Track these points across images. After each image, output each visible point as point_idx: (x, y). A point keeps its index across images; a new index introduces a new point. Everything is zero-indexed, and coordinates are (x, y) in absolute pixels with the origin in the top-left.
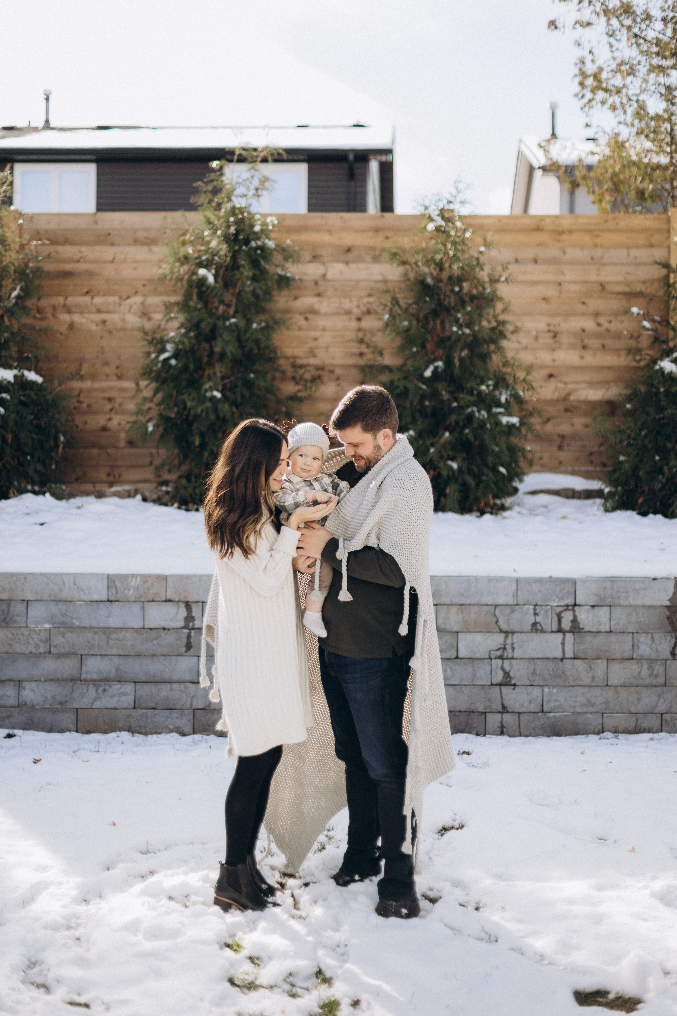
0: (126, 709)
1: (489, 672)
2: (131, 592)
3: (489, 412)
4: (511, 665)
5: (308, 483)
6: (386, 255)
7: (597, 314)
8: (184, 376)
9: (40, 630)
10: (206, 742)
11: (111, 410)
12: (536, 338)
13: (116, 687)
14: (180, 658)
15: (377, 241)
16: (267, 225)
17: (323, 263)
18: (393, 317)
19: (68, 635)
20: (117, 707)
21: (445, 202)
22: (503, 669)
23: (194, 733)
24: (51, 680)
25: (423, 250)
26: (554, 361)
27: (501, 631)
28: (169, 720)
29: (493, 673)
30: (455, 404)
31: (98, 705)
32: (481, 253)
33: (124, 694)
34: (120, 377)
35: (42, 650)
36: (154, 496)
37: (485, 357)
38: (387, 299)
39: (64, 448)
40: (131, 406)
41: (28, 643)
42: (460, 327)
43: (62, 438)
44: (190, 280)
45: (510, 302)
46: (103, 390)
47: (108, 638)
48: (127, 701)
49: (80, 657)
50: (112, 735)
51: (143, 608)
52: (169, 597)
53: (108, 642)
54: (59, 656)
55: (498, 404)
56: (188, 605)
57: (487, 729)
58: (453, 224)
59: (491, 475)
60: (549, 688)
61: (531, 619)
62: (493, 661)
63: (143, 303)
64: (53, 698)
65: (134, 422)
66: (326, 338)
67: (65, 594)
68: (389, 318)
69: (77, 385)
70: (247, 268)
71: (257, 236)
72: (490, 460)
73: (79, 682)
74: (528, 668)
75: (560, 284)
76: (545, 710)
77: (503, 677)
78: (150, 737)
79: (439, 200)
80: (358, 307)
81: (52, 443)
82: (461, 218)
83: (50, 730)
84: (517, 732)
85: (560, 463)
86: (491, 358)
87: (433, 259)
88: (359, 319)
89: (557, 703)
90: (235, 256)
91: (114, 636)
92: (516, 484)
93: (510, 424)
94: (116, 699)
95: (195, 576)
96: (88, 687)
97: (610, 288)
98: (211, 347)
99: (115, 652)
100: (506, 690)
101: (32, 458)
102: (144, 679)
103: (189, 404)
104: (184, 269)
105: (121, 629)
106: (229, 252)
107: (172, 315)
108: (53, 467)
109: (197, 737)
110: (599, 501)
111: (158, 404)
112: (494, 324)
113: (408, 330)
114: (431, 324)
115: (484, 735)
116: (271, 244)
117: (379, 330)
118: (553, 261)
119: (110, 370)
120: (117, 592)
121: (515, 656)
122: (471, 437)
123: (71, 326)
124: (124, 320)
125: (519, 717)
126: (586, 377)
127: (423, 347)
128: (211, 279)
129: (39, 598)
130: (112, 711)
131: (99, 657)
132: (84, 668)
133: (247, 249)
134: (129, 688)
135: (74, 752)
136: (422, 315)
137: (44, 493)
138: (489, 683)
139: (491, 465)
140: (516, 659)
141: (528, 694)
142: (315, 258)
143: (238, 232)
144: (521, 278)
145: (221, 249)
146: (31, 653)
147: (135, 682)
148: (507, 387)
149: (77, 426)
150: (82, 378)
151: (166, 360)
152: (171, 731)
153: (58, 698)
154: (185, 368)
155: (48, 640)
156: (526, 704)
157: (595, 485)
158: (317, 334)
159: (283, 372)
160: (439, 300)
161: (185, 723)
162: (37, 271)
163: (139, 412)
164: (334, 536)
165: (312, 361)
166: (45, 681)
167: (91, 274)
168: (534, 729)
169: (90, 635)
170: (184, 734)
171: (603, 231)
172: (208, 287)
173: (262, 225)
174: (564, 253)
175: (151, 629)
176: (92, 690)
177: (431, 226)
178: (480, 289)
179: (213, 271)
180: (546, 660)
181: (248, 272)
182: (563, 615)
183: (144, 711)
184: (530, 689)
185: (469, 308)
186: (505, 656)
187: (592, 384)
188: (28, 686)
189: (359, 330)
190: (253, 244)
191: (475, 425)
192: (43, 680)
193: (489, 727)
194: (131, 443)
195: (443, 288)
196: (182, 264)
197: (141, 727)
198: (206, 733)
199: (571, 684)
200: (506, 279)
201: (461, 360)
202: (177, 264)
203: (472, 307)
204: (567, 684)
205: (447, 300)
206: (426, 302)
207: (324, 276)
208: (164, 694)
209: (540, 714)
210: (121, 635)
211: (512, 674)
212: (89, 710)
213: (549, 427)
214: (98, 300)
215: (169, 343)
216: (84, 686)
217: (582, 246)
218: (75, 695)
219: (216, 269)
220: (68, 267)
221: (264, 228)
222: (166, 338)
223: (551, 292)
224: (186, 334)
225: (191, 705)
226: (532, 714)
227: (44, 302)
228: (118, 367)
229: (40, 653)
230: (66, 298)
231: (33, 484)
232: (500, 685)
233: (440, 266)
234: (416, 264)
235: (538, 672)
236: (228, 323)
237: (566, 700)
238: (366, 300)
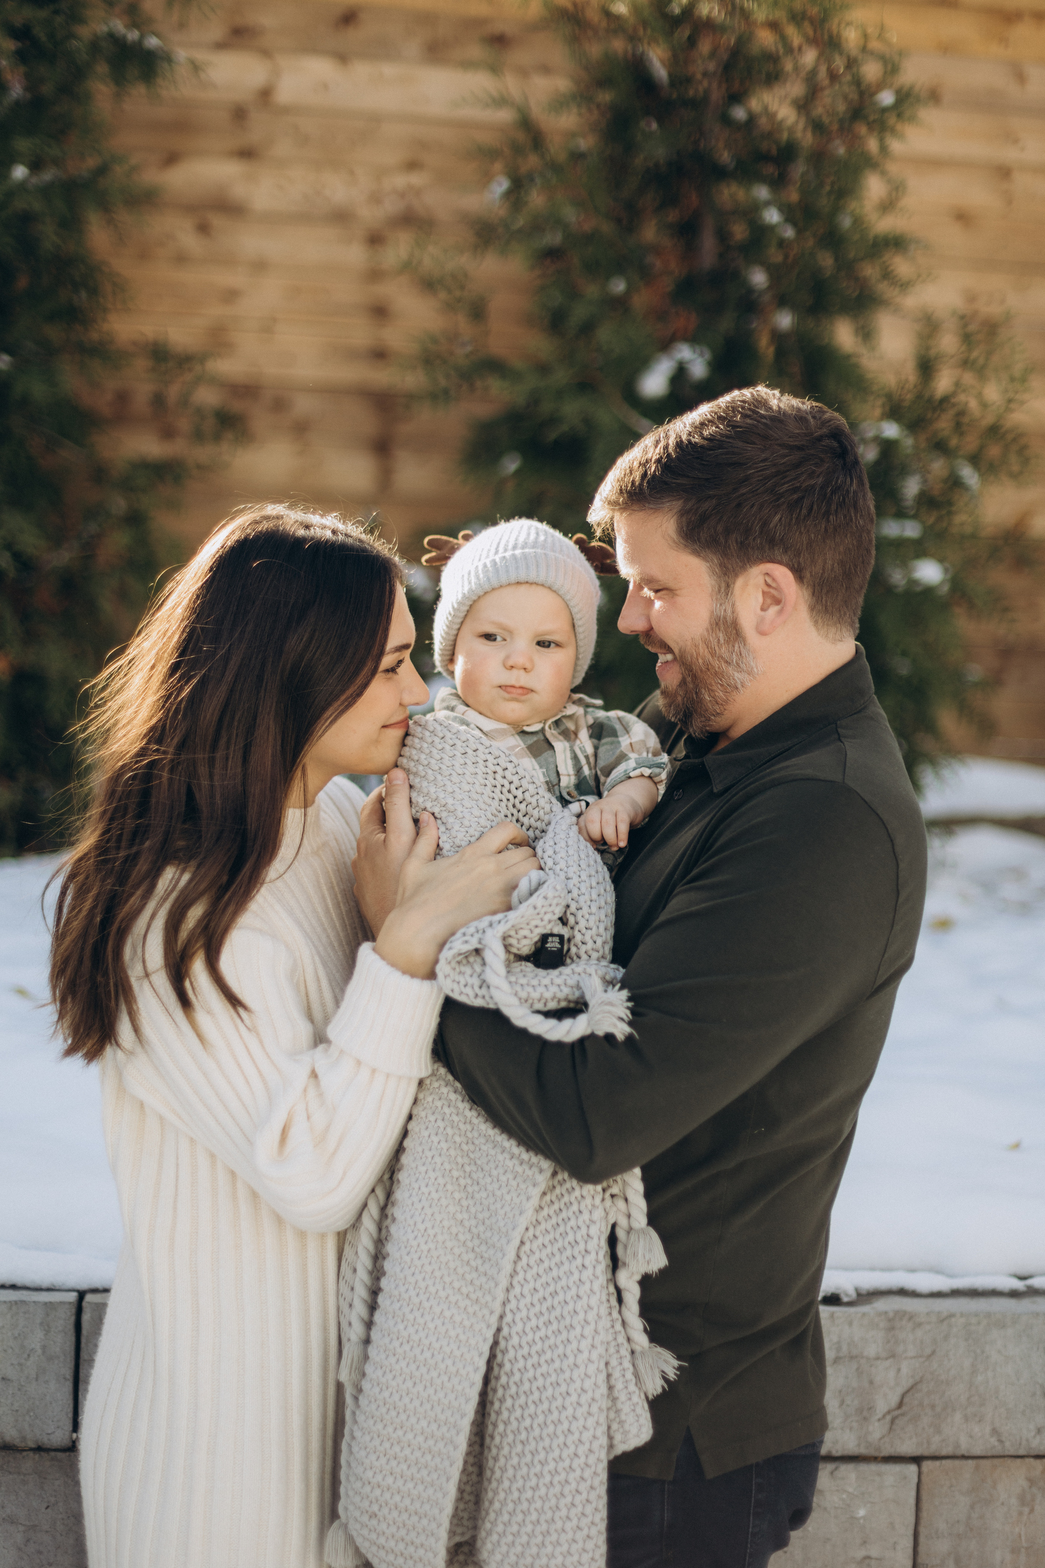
17: (266, 53)
18: (519, 190)
66: (263, 297)
75: (1007, 174)
80: (376, 201)
88: (375, 240)
158: (237, 279)
174: (1021, 77)
189: (373, 275)
201: (779, 340)
207: (265, 94)
223: (981, 196)
238: (400, 181)
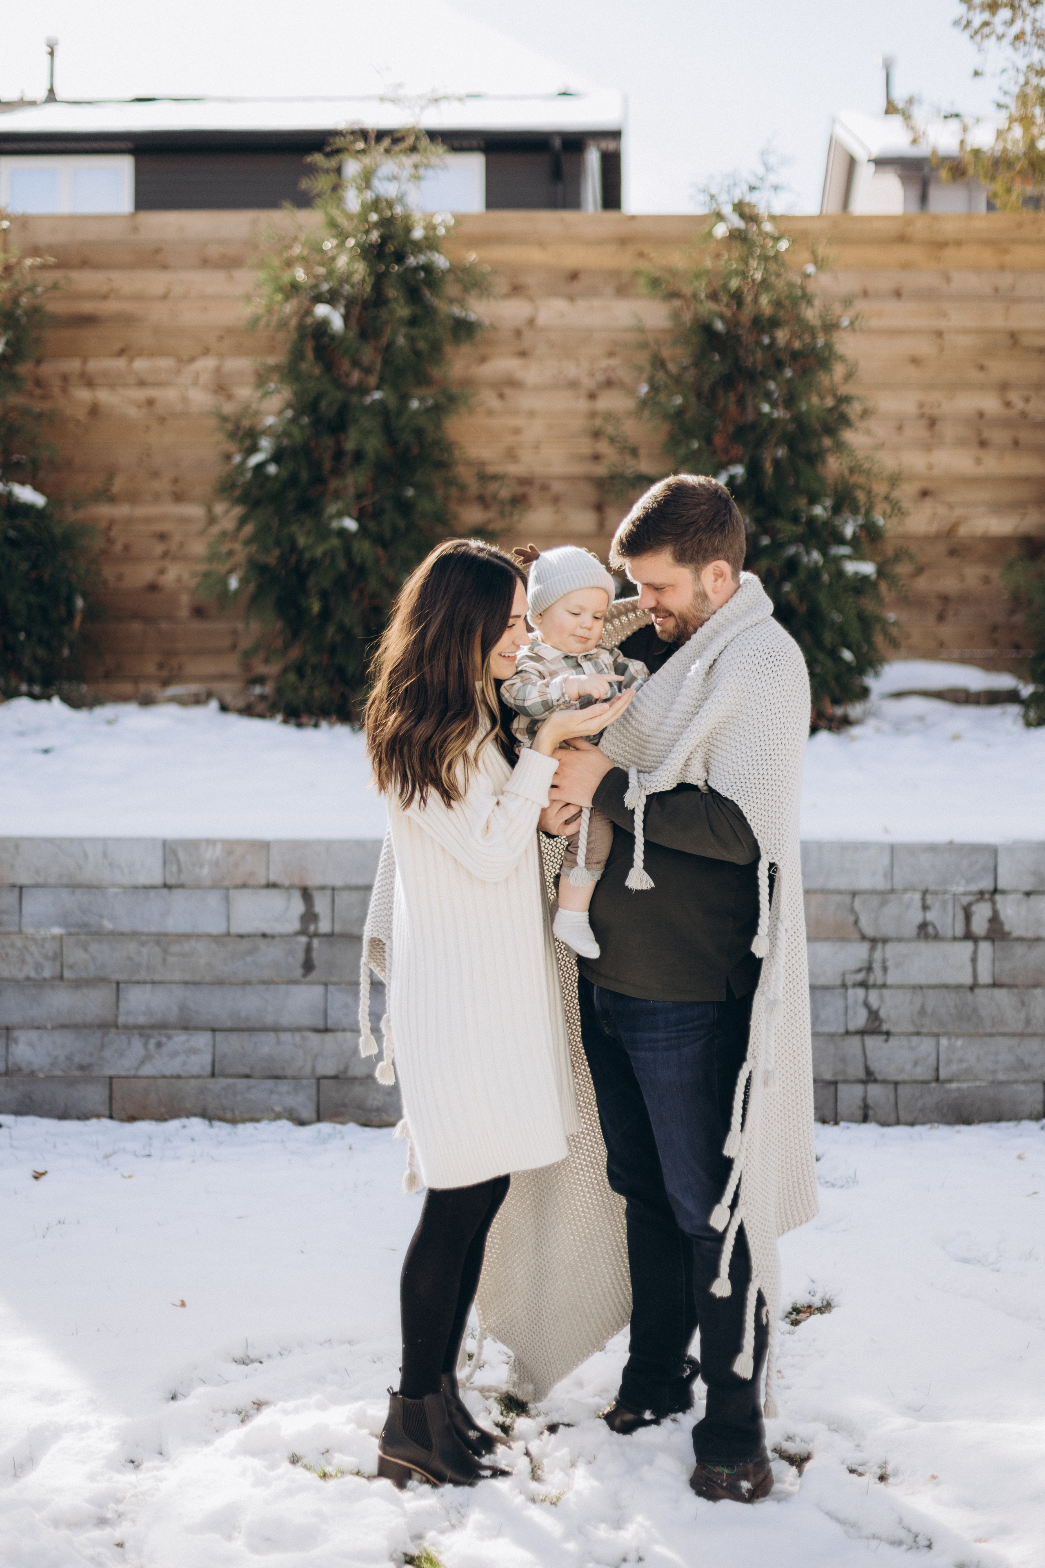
0: (198, 1077)
1: (841, 1010)
2: (205, 871)
3: (824, 553)
4: (881, 998)
5: (572, 662)
6: (642, 281)
7: (1004, 387)
8: (292, 494)
9: (44, 939)
10: (343, 1138)
11: (165, 555)
12: (900, 428)
13: (180, 1039)
14: (294, 989)
15: (625, 261)
16: (434, 228)
17: (531, 299)
18: (655, 388)
19: (94, 947)
20: (183, 1074)
21: (746, 188)
22: (866, 1004)
23: (319, 1119)
24: (63, 1027)
25: (707, 272)
26: (930, 467)
27: (864, 938)
28: (274, 1097)
29: (850, 1012)
30: (765, 541)
31: (148, 1070)
32: (807, 276)
33: (194, 1051)
34: (179, 497)
35: (47, 974)
36: (241, 703)
37: (814, 458)
38: (643, 358)
39: (83, 621)
40: (198, 548)
41: (23, 962)
42: (774, 405)
43: (80, 603)
44: (301, 327)
45: (856, 364)
46: (149, 520)
47: (165, 952)
48: (200, 1063)
49: (114, 985)
50: (173, 1125)
51: (227, 900)
52: (273, 878)
53: (164, 960)
54: (78, 984)
55: (841, 540)
56: (306, 894)
57: (839, 1110)
58: (759, 225)
59: (829, 664)
60: (949, 1039)
61: (917, 917)
62: (851, 992)
63: (218, 370)
64: (69, 1058)
65: (206, 575)
66: (535, 430)
67: (88, 874)
68: (648, 393)
69: (105, 511)
70: (402, 302)
71: (418, 247)
72: (828, 638)
73: (113, 1030)
74: (911, 1002)
75: (940, 334)
76: (943, 1075)
77: (868, 1020)
78: (241, 1127)
79: (735, 184)
80: (592, 375)
81: (63, 610)
82: (773, 218)
83: (63, 1116)
84: (893, 1118)
85: (942, 645)
86: (824, 462)
87: (725, 286)
88: (592, 396)
89: (964, 1065)
90: (379, 281)
91: (175, 948)
92: (869, 681)
93: (859, 577)
94: (179, 1060)
95: (319, 842)
96: (129, 1039)
97: (1026, 340)
98: (338, 443)
99: (177, 976)
100: (871, 1042)
101: (29, 635)
102: (229, 1024)
103: (301, 541)
104: (289, 308)
105: (187, 936)
106: (370, 275)
107: (272, 386)
108: (66, 652)
109: (325, 1127)
110: (1015, 710)
111: (247, 542)
112: (830, 402)
113: (680, 412)
114: (721, 403)
115: (836, 1123)
116: (441, 261)
117: (629, 414)
118: (928, 295)
119: (162, 485)
120: (180, 871)
121: (890, 981)
122: (794, 598)
123: (94, 410)
124: (184, 399)
125: (896, 1090)
126: (986, 495)
127: (708, 440)
128: (337, 323)
129: (41, 880)
130: (173, 1081)
131: (149, 987)
132: (123, 1005)
133: (402, 269)
134: (202, 1040)
135: (106, 1157)
136: (706, 387)
137: (48, 698)
138: (842, 1030)
139: (829, 646)
140: (891, 987)
141: (912, 1049)
142: (517, 290)
143: (385, 239)
144: (875, 323)
145: (356, 271)
146: (28, 979)
147: (214, 1030)
148: (855, 511)
149: (105, 582)
150: (112, 499)
151: (260, 467)
152: (278, 1117)
153: (77, 1059)
154: (293, 481)
155: (58, 956)
156: (908, 1067)
157: (1005, 681)
158: (520, 422)
159: (462, 488)
160: (737, 360)
161: (303, 1101)
162: (35, 311)
163: (213, 557)
164: (616, 766)
165: (513, 469)
166: (54, 1028)
167: (128, 320)
168: (922, 1110)
169: (132, 947)
170: (302, 1123)
171: (1015, 241)
172: (333, 337)
173: (425, 228)
174: (948, 279)
175: (241, 936)
176: (137, 1044)
177: (720, 230)
178: (807, 338)
179: (342, 310)
180: (944, 990)
181: (403, 311)
182: (974, 908)
183: (230, 1081)
184: (915, 1040)
185: (788, 373)
186: (871, 981)
187: (997, 508)
188: (23, 1036)
189: (593, 415)
190: (412, 261)
191: (802, 576)
192: (49, 1026)
193: (842, 1107)
194: (199, 612)
195: (744, 338)
196: (287, 298)
197: (224, 1109)
198: (340, 1120)
199: (988, 1030)
200: (852, 323)
201: (776, 463)
202: (279, 297)
203: (794, 371)
204: (981, 1031)
205: (751, 359)
206: (713, 363)
207: (531, 322)
208: (265, 1050)
209: (934, 1085)
210: (187, 946)
211: (882, 1014)
212: (133, 1080)
213: (922, 584)
214: (141, 365)
215: (266, 435)
216: (124, 1038)
217: (978, 269)
218: (107, 1053)
219: (347, 307)
220: (87, 307)
221: (431, 233)
222: (260, 427)
223: (925, 348)
224: (294, 420)
225: (313, 1070)
226: (919, 1085)
227: (47, 369)
228: (176, 481)
229: (45, 979)
230: (85, 360)
231: (31, 681)
232: (862, 1033)
233: (737, 297)
234: (695, 296)
235: (929, 1009)
236: (368, 400)
237: (978, 1059)
238: (604, 363)
